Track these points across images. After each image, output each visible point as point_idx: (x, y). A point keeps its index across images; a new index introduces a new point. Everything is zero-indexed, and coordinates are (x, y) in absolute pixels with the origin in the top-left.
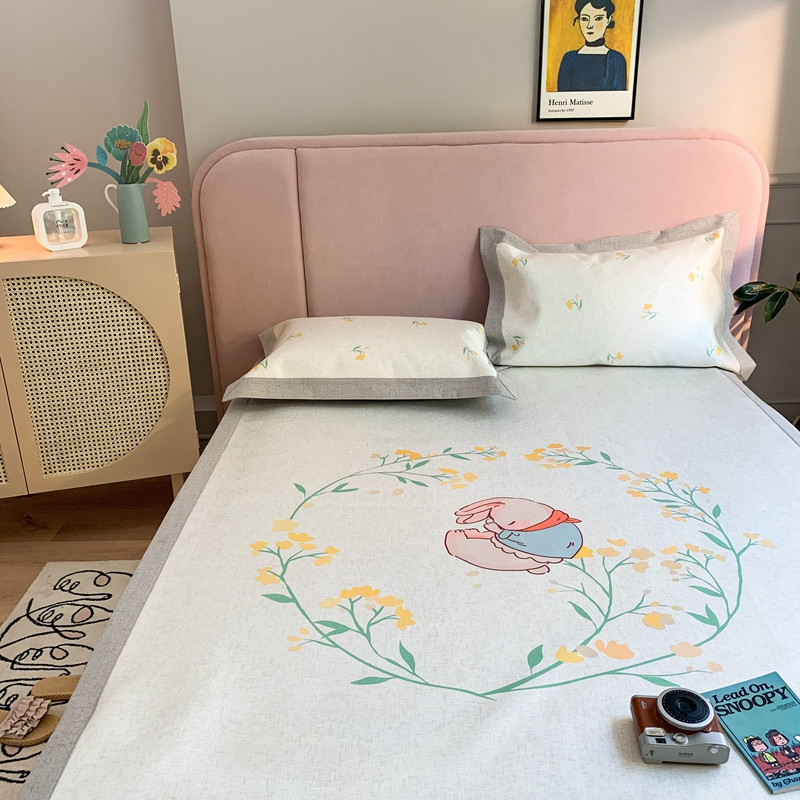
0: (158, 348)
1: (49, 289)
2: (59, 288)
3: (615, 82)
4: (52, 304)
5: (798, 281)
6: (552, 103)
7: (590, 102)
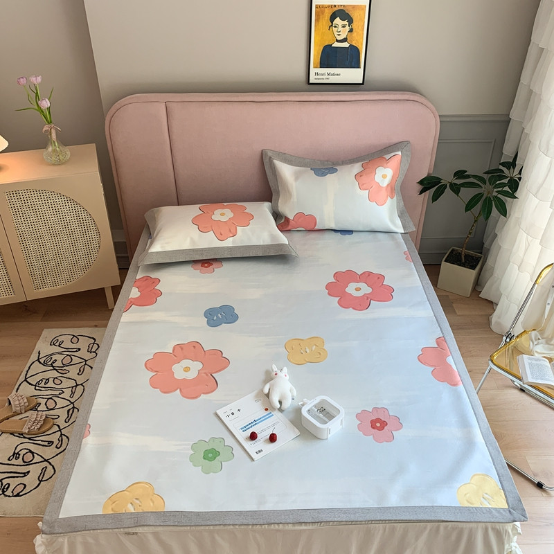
0: (93, 223)
1: (30, 196)
2: (36, 195)
3: (353, 63)
4: (32, 203)
5: (454, 177)
6: (317, 74)
7: (339, 74)
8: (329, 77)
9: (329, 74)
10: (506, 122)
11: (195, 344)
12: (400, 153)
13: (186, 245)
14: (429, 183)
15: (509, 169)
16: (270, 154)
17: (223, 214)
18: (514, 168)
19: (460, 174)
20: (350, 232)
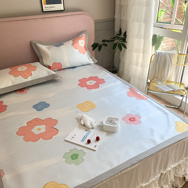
3: (59, 2)
5: (102, 42)
6: (46, 7)
7: (54, 7)
8: (50, 8)
9: (50, 7)
10: (113, 20)
11: (37, 119)
12: (84, 34)
13: (10, 84)
14: (95, 46)
15: (120, 35)
16: (34, 42)
17: (22, 69)
18: (121, 35)
19: (104, 41)
20: (75, 67)
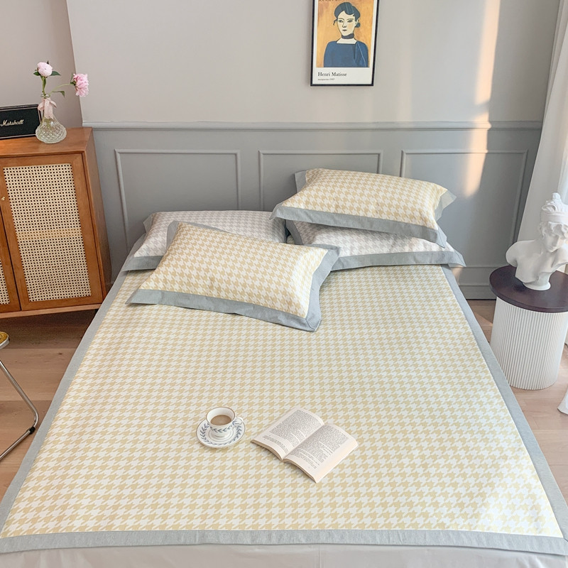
3: (361, 63)
6: (320, 74)
7: (345, 75)
8: (333, 77)
9: (334, 74)
